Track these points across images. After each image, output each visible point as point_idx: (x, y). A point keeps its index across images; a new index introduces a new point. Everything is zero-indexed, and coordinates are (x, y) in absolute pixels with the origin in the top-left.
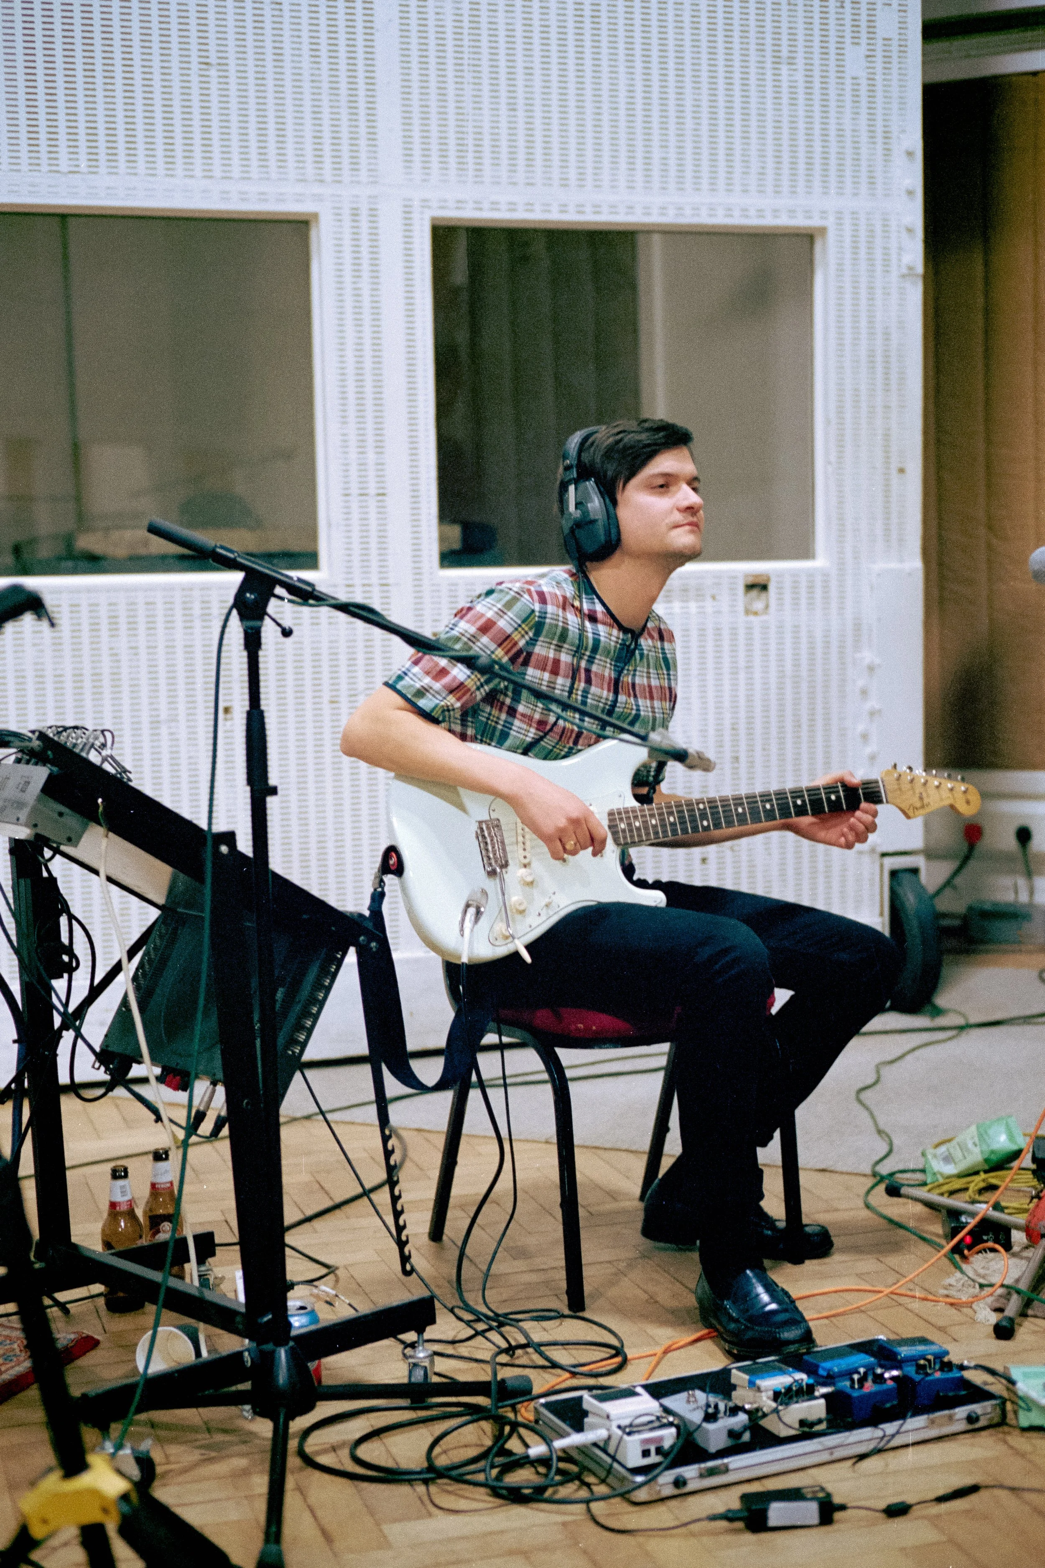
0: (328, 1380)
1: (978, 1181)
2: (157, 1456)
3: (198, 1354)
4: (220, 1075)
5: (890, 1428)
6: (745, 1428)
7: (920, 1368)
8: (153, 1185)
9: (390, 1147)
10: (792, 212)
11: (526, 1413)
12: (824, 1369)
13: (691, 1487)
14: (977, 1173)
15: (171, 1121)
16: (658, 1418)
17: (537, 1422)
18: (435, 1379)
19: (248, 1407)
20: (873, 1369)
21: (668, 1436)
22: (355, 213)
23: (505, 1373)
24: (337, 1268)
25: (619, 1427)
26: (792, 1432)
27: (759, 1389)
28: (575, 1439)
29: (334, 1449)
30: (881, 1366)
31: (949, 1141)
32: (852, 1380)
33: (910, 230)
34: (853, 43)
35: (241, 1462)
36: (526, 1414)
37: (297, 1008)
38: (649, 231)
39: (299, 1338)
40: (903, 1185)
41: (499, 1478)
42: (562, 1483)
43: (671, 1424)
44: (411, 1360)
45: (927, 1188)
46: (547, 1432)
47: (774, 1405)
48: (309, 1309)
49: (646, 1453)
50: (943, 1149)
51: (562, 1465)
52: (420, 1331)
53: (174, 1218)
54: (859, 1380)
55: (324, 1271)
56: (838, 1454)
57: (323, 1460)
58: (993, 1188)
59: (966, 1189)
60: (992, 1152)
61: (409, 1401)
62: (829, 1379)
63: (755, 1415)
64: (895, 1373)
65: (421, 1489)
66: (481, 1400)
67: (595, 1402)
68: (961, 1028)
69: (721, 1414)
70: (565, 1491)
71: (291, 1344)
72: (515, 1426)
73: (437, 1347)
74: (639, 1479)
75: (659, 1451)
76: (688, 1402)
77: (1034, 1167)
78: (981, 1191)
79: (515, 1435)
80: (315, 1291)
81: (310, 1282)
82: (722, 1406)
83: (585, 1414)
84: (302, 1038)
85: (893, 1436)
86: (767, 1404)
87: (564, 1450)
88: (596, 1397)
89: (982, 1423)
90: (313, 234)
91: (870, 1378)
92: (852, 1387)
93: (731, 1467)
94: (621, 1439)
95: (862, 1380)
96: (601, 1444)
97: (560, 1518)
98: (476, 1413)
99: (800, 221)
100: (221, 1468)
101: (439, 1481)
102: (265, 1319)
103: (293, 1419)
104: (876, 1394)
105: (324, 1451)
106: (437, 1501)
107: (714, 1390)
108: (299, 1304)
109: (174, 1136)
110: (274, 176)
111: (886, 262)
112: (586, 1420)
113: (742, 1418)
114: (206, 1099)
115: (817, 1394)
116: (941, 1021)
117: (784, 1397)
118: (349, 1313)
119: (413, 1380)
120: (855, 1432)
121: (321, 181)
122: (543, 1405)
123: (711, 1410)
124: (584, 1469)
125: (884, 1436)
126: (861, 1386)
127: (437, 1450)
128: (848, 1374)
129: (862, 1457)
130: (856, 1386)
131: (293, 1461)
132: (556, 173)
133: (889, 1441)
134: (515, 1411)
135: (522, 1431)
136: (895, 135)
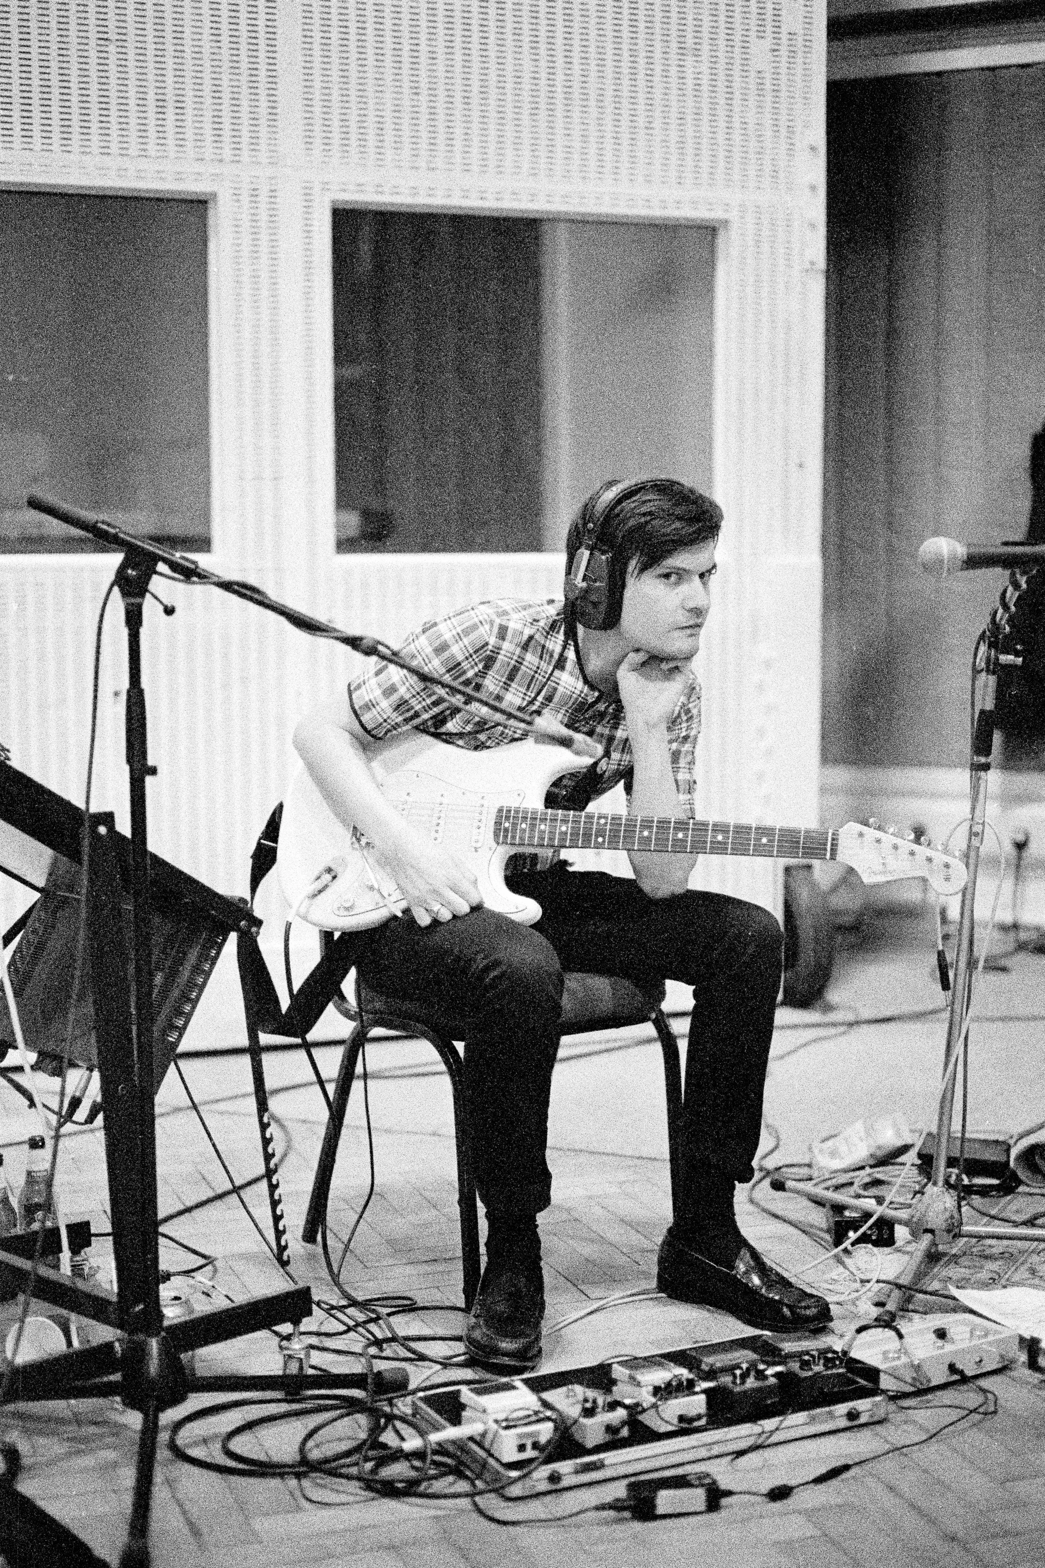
0: (202, 1370)
1: (864, 1176)
2: (23, 1447)
3: (69, 1343)
4: (95, 1061)
5: (769, 1424)
6: (624, 1423)
7: (805, 1365)
8: (29, 1173)
9: (268, 1136)
10: (694, 203)
11: (404, 1406)
12: (707, 1365)
13: (565, 1483)
14: (862, 1168)
15: (44, 1106)
16: (536, 1413)
17: (414, 1415)
18: (311, 1372)
19: (118, 1399)
20: (756, 1366)
21: (545, 1431)
22: (254, 193)
23: (380, 1366)
24: (216, 1259)
25: (496, 1421)
26: (670, 1428)
27: (639, 1385)
28: (451, 1433)
29: (205, 1441)
30: (763, 1362)
31: (835, 1136)
32: (735, 1376)
33: (813, 226)
34: (758, 37)
35: (110, 1455)
36: (403, 1409)
37: (176, 993)
38: (554, 219)
39: (172, 1329)
40: (788, 1179)
41: (374, 1471)
42: (435, 1478)
43: (549, 1419)
44: (286, 1352)
45: (813, 1182)
46: (423, 1425)
47: (653, 1400)
48: (183, 1299)
49: (522, 1448)
50: (830, 1143)
51: (437, 1458)
52: (296, 1322)
53: (48, 1206)
54: (741, 1375)
55: (201, 1261)
56: (716, 1450)
57: (194, 1452)
58: (877, 1183)
59: (852, 1184)
60: (879, 1148)
61: (283, 1393)
62: (711, 1375)
63: (634, 1410)
64: (779, 1369)
65: (293, 1482)
66: (357, 1393)
67: (472, 1395)
68: (851, 1025)
69: (599, 1410)
70: (438, 1486)
71: (163, 1334)
72: (390, 1418)
73: (314, 1341)
74: (514, 1474)
75: (535, 1446)
76: (568, 1396)
77: (919, 1162)
78: (866, 1186)
79: (390, 1427)
80: (191, 1281)
81: (187, 1273)
82: (600, 1402)
83: (463, 1407)
84: (180, 1023)
85: (772, 1432)
86: (647, 1398)
87: (439, 1444)
88: (472, 1390)
89: (863, 1419)
90: (211, 213)
91: (753, 1373)
92: (734, 1383)
93: (606, 1462)
94: (496, 1434)
95: (744, 1376)
96: (478, 1438)
97: (433, 1512)
98: (352, 1406)
99: (701, 213)
100: (88, 1461)
101: (314, 1475)
102: (137, 1309)
103: (163, 1410)
104: (759, 1390)
105: (196, 1444)
106: (310, 1495)
107: (592, 1384)
108: (173, 1294)
109: (48, 1123)
110: (172, 155)
111: (788, 257)
112: (464, 1414)
113: (621, 1413)
114: (82, 1085)
115: (697, 1389)
116: (832, 1017)
117: (664, 1392)
118: (225, 1304)
119: (288, 1372)
120: (733, 1428)
121: (221, 161)
122: (421, 1399)
123: (588, 1405)
124: (461, 1463)
125: (763, 1432)
126: (743, 1382)
127: (310, 1444)
128: (730, 1370)
129: (740, 1453)
130: (738, 1381)
131: (162, 1454)
132: (458, 158)
133: (768, 1438)
134: (391, 1405)
135: (398, 1424)
136: (798, 129)
